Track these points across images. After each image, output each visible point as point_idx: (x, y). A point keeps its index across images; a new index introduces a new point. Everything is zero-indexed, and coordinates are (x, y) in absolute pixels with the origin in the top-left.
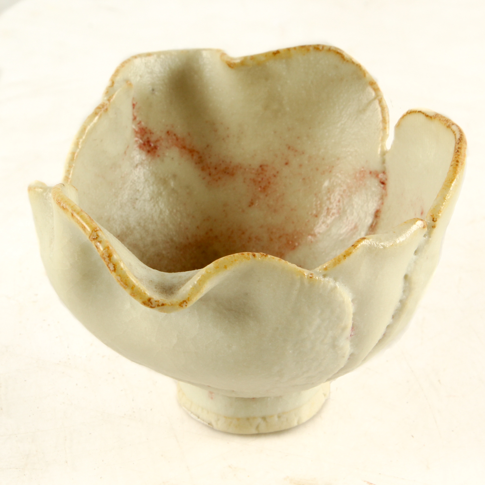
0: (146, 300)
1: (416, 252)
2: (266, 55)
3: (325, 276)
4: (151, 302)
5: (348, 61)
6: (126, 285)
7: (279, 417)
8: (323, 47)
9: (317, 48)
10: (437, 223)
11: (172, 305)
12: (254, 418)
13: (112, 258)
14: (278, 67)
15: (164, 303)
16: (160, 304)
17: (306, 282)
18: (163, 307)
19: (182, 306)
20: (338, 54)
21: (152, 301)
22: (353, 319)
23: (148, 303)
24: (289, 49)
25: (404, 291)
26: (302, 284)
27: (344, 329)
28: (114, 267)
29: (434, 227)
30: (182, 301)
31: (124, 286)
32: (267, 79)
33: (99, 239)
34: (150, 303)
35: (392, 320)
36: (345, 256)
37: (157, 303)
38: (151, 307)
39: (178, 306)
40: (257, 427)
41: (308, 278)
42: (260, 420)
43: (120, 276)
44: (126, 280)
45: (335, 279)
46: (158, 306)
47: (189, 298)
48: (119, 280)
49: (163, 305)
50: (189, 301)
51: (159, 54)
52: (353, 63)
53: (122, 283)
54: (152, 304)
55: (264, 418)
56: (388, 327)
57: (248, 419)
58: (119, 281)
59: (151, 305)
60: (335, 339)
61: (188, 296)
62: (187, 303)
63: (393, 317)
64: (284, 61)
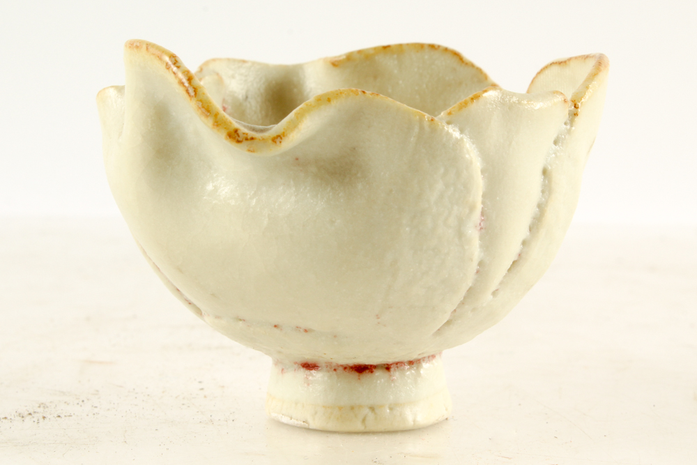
0: (232, 130)
1: (556, 142)
2: (375, 49)
3: (449, 123)
4: (238, 134)
5: (467, 64)
6: (208, 111)
7: (391, 409)
8: (439, 46)
9: (432, 47)
10: (579, 110)
11: (263, 139)
12: (360, 406)
13: (192, 81)
14: (389, 63)
15: (254, 137)
16: (249, 137)
17: (426, 124)
18: (252, 141)
19: (275, 142)
20: (456, 55)
21: (239, 132)
22: (483, 203)
23: (234, 136)
24: (401, 45)
25: (543, 192)
26: (422, 128)
27: (472, 209)
28: (195, 91)
29: (576, 114)
30: (275, 135)
31: (206, 113)
32: (375, 77)
33: (178, 64)
34: (236, 135)
35: (528, 233)
36: (472, 99)
37: (245, 135)
38: (239, 142)
39: (270, 141)
40: (364, 420)
41: (428, 120)
42: (366, 411)
43: (201, 101)
44: (208, 106)
45: (462, 131)
46: (247, 139)
47: (284, 133)
48: (200, 106)
49: (252, 139)
50: (284, 136)
51: (254, 63)
52: (473, 66)
53: (203, 110)
54: (239, 136)
55: (372, 409)
56: (524, 243)
57: (352, 408)
58: (200, 108)
59: (237, 137)
60: (461, 222)
61: (282, 131)
62: (281, 138)
63: (530, 229)
64: (395, 56)
